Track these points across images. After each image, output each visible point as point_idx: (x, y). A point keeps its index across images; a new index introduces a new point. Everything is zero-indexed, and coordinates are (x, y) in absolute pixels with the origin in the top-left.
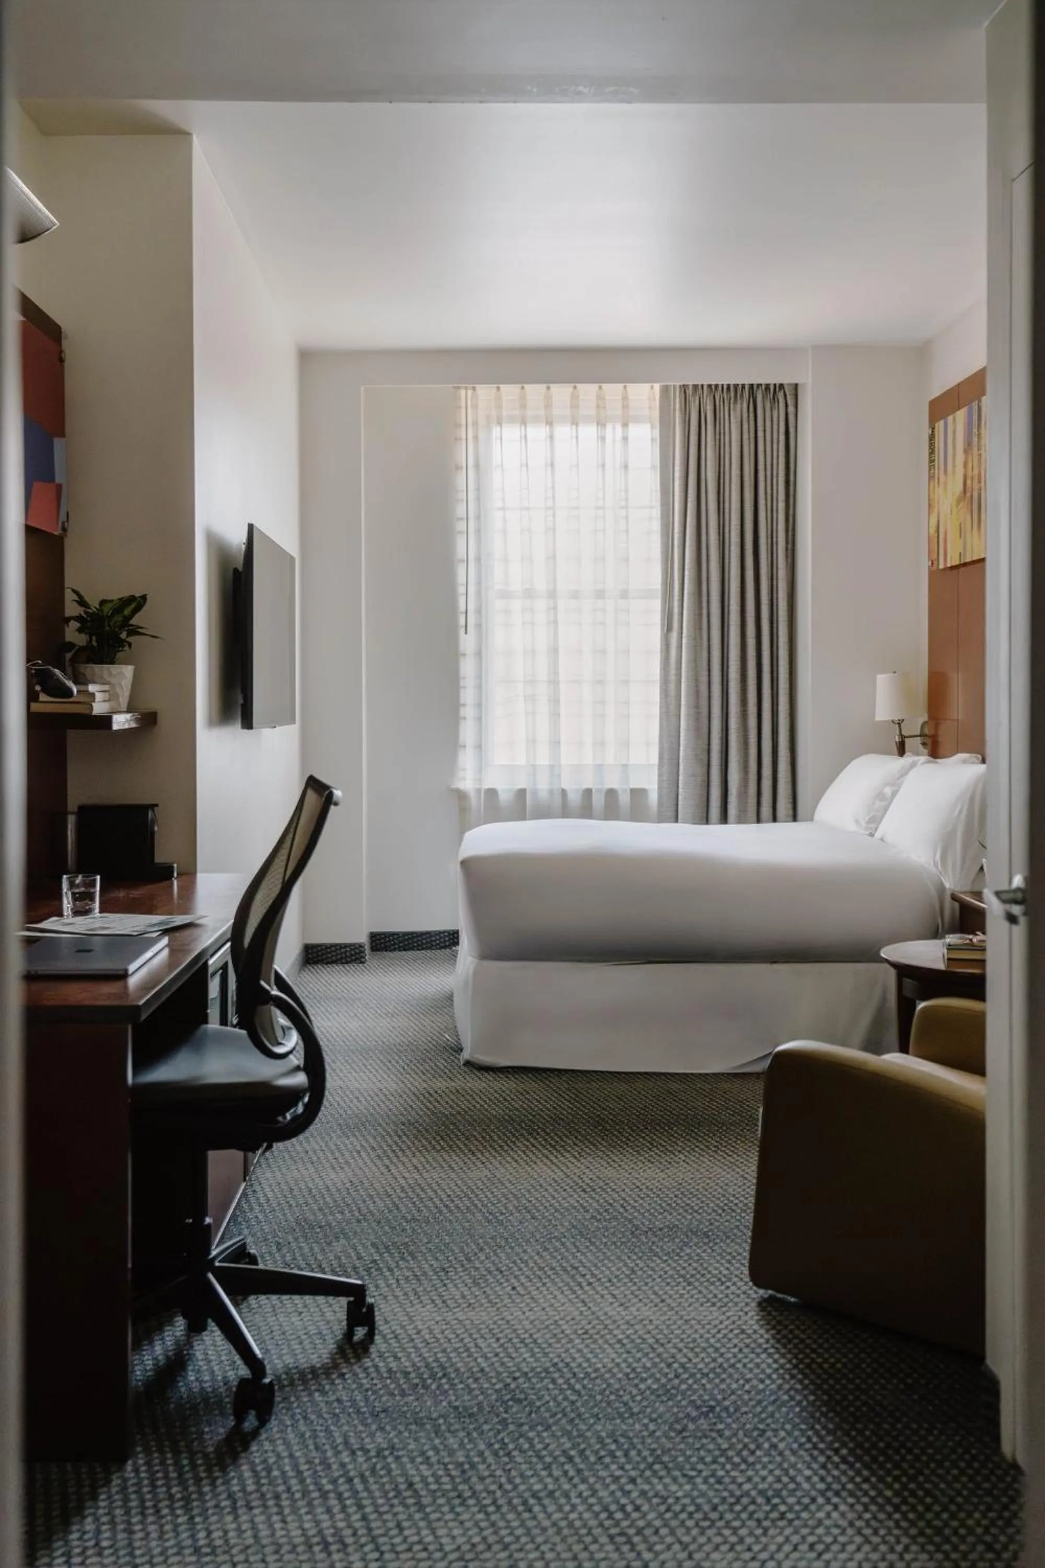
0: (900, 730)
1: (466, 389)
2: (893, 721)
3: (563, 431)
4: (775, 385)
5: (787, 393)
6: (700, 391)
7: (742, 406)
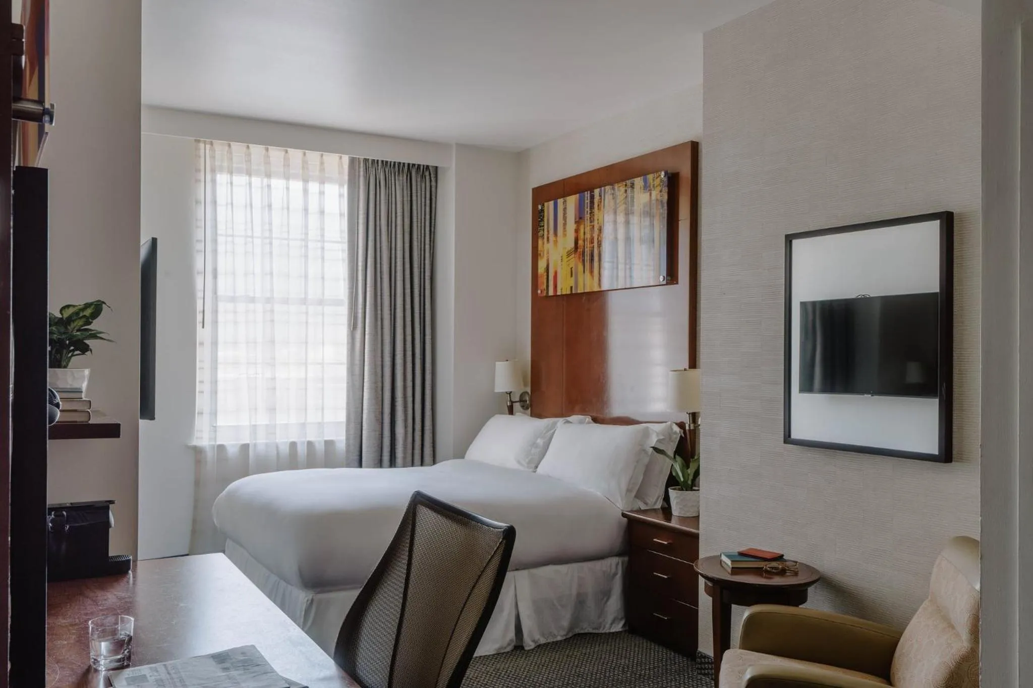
0: (510, 397)
1: (205, 143)
2: (506, 393)
3: (278, 184)
4: (424, 166)
5: (432, 173)
6: (376, 165)
7: (403, 178)
